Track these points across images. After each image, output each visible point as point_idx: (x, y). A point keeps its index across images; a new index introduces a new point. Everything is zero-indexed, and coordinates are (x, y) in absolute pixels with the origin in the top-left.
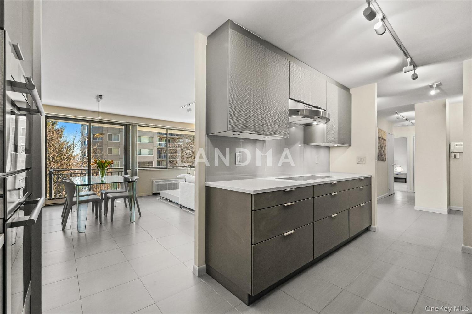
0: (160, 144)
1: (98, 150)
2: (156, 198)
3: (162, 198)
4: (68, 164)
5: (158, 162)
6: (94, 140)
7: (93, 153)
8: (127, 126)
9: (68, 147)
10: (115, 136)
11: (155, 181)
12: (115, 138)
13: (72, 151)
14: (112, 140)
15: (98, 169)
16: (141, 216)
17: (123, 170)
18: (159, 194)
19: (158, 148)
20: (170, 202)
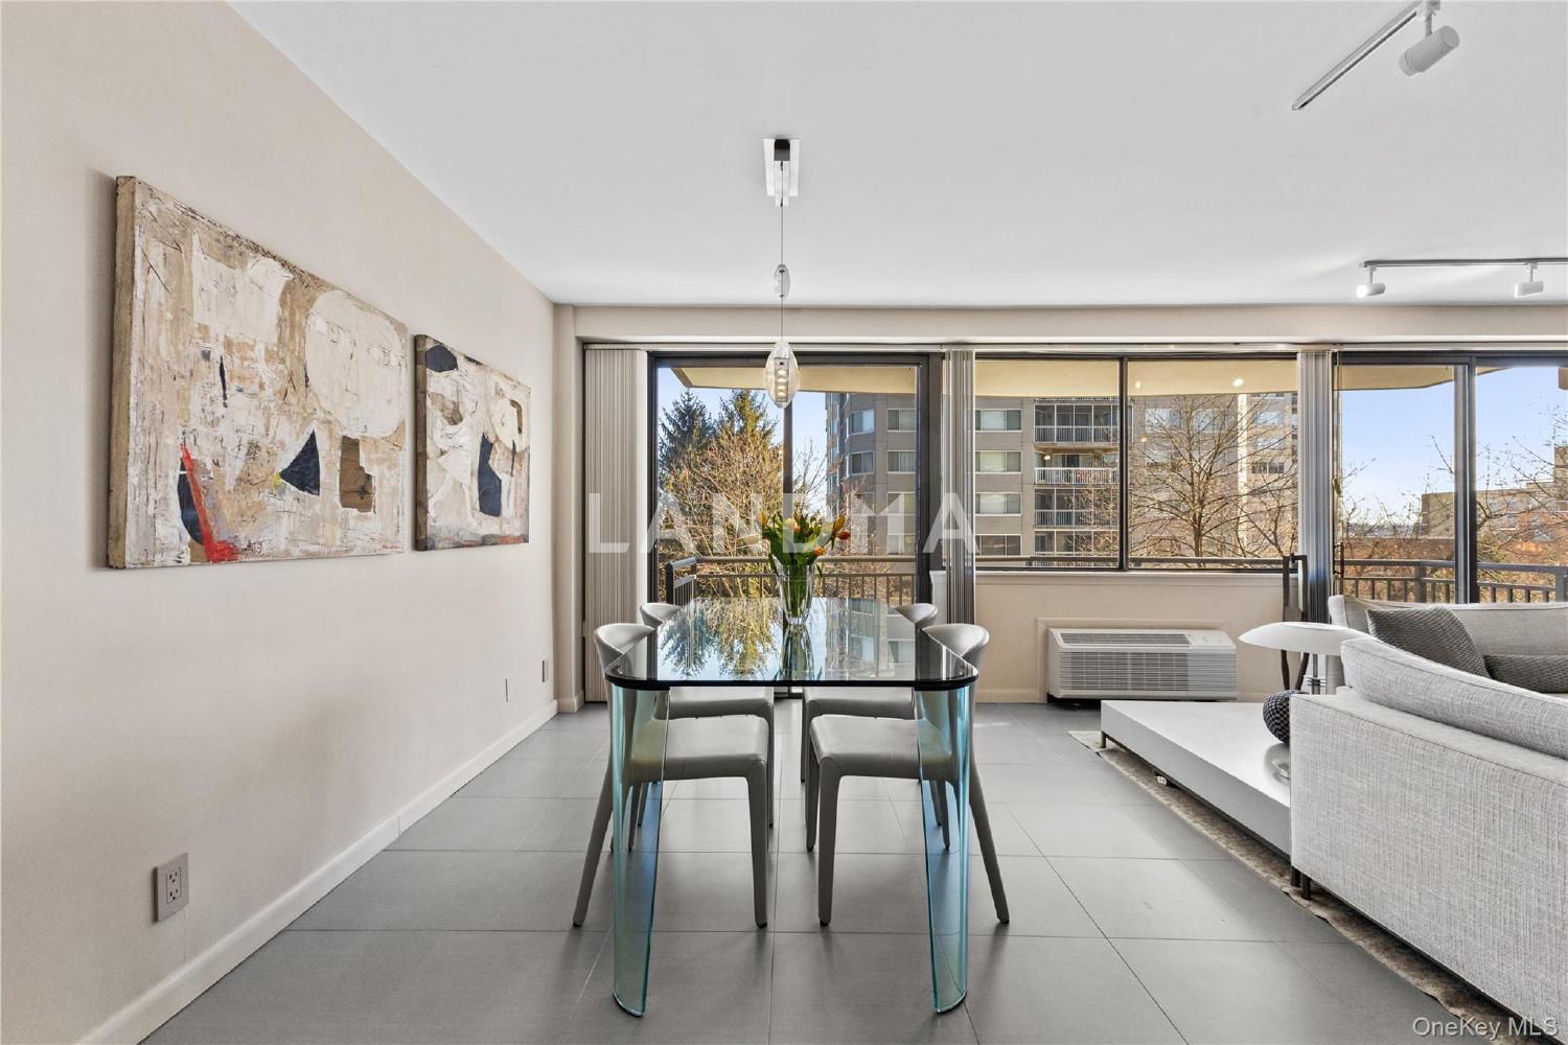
0: (1043, 475)
2: (1073, 731)
3: (1110, 745)
5: (1037, 538)
6: (854, 472)
8: (926, 362)
10: (907, 456)
11: (1064, 635)
12: (907, 460)
14: (897, 470)
17: (912, 569)
18: (1093, 705)
19: (1036, 491)
20: (1178, 799)
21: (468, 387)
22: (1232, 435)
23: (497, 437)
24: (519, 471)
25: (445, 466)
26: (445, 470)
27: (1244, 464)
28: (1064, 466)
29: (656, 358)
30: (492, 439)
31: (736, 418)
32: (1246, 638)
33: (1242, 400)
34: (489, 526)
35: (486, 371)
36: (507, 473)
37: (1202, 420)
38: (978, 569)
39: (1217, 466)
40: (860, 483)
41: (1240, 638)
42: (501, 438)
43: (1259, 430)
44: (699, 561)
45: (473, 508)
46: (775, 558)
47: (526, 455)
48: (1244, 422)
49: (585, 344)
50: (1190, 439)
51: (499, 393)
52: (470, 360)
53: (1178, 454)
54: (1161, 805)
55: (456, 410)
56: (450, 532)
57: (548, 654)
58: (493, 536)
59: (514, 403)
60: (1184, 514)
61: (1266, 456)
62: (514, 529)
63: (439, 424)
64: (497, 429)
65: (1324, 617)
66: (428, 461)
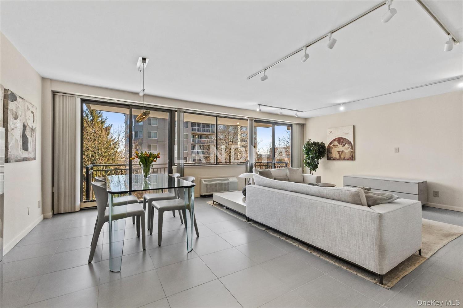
0: (194, 141)
1: (139, 146)
2: (207, 202)
3: (215, 203)
4: (114, 159)
6: (135, 137)
7: (135, 149)
8: (172, 112)
9: (114, 144)
10: (154, 133)
11: (204, 180)
12: (154, 134)
13: (117, 147)
14: (151, 137)
15: (140, 165)
16: (198, 236)
17: (167, 166)
18: (211, 196)
19: (192, 145)
20: (228, 211)
21: (20, 107)
22: (237, 133)
23: (27, 124)
24: (33, 136)
25: (13, 134)
26: (13, 135)
27: (239, 140)
28: (199, 138)
29: (83, 100)
30: (26, 125)
31: (89, 116)
32: (240, 176)
33: (239, 127)
34: (25, 155)
35: (25, 101)
36: (30, 136)
37: (231, 129)
38: (184, 165)
39: (234, 140)
40: (139, 141)
41: (239, 176)
42: (29, 124)
43: (242, 132)
44: (94, 166)
45: (21, 148)
46: (141, 163)
47: (35, 130)
48: (239, 130)
49: (54, 93)
50: (228, 133)
51: (28, 109)
52: (20, 97)
53: (226, 137)
54: (225, 212)
55: (16, 115)
56: (14, 156)
57: (39, 198)
58: (26, 158)
59: (32, 112)
60: (227, 152)
61: (244, 138)
62: (31, 156)
63: (12, 119)
64: (28, 121)
65: (252, 172)
66: (9, 132)
